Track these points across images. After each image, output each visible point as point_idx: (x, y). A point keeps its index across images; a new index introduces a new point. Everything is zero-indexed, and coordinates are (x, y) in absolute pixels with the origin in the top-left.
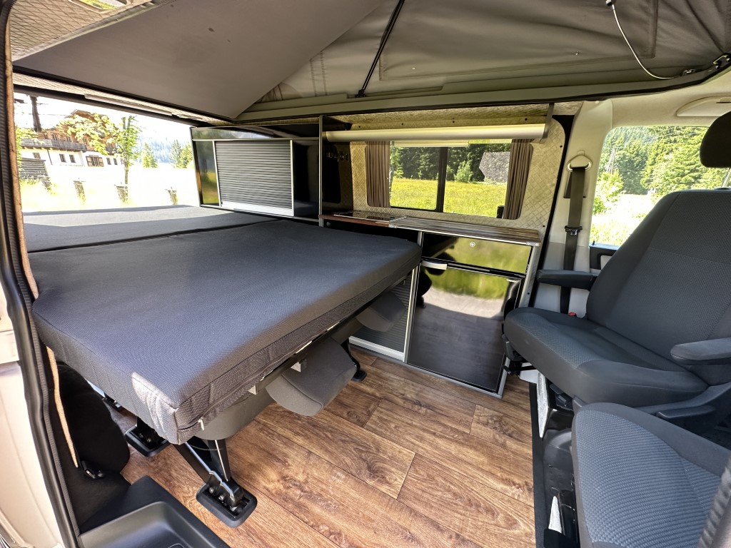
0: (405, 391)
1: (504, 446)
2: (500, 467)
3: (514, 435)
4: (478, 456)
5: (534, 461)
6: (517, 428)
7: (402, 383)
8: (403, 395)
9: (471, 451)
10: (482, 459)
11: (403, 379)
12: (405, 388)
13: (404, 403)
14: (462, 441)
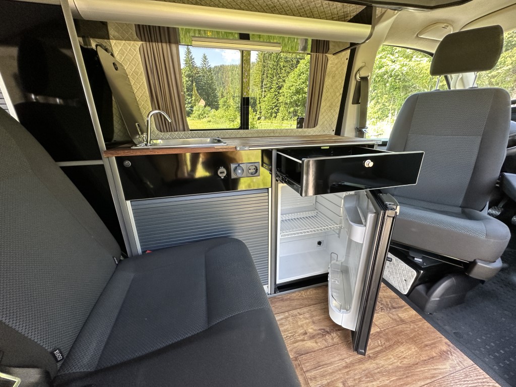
0: (302, 326)
1: (403, 321)
2: (426, 346)
3: (394, 305)
4: (409, 349)
5: (423, 317)
6: (388, 297)
7: (290, 319)
8: (306, 333)
9: (402, 348)
10: (414, 349)
11: (287, 314)
12: (300, 323)
13: (316, 343)
14: (387, 344)
